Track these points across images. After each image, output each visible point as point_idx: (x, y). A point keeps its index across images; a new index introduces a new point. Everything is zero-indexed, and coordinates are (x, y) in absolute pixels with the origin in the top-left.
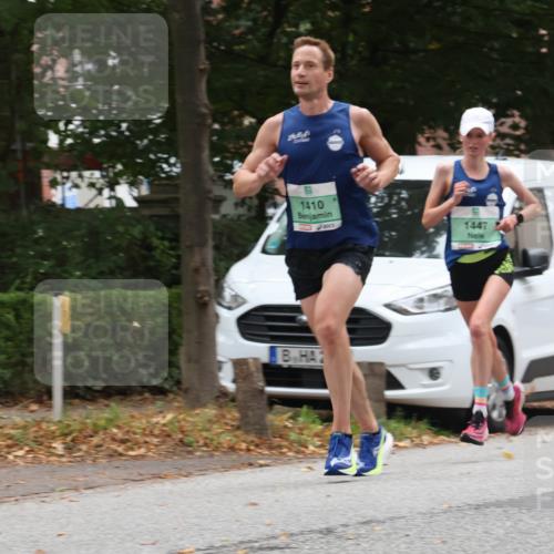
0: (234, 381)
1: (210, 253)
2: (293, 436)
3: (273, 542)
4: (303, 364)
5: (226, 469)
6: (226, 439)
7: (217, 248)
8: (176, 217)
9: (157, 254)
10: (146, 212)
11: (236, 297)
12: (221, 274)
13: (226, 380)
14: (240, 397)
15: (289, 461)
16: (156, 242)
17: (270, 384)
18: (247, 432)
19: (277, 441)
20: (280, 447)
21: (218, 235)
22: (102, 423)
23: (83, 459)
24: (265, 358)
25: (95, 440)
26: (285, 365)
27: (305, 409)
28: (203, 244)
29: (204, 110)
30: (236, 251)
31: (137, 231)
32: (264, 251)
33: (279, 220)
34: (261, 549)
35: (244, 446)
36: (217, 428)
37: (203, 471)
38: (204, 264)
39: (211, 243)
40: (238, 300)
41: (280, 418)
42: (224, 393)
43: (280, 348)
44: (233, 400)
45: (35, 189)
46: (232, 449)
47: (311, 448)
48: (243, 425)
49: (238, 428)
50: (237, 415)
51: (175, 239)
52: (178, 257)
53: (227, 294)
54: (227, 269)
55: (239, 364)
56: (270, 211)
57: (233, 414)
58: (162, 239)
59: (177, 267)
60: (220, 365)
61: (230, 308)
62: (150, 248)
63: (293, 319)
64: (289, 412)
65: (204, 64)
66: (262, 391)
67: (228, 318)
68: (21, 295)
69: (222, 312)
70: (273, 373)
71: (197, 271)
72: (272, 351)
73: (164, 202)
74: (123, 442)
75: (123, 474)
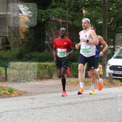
0: (108, 76)
1: (106, 58)
2: (116, 83)
3: (113, 98)
4: (118, 74)
5: (107, 88)
6: (107, 84)
7: (107, 57)
11: (109, 64)
12: (107, 61)
13: (107, 75)
14: (109, 78)
15: (116, 87)
17: (113, 76)
18: (110, 83)
19: (114, 84)
20: (114, 85)
21: (107, 55)
22: (90, 81)
23: (87, 86)
24: (113, 73)
25: (89, 83)
26: (116, 74)
27: (118, 80)
28: (105, 57)
29: (106, 39)
30: (109, 58)
32: (114, 58)
33: (116, 54)
34: (111, 99)
35: (109, 85)
36: (106, 82)
38: (105, 60)
39: (106, 57)
40: (110, 65)
41: (114, 81)
42: (107, 77)
43: (115, 71)
44: (108, 78)
46: (108, 85)
47: (119, 85)
49: (109, 82)
50: (108, 80)
52: (102, 58)
53: (108, 64)
54: (108, 60)
55: (109, 73)
56: (115, 52)
59: (101, 60)
60: (106, 73)
61: (108, 66)
63: (117, 67)
64: (116, 80)
65: (107, 32)
66: (112, 77)
67: (108, 67)
69: (107, 66)
70: (114, 75)
71: (104, 60)
72: (114, 72)
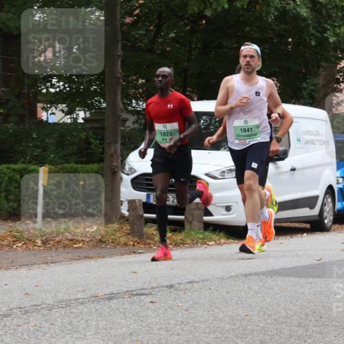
0: (128, 211)
1: (119, 147)
2: (157, 239)
3: (143, 292)
5: (122, 254)
6: (123, 240)
7: (122, 144)
8: (103, 128)
9: (93, 146)
10: (88, 126)
11: (131, 169)
12: (124, 157)
13: (124, 210)
14: (131, 219)
16: (93, 141)
17: (146, 212)
18: (134, 236)
19: (148, 241)
20: (150, 244)
21: (123, 138)
23: (51, 248)
24: (144, 200)
25: (57, 239)
28: (116, 142)
29: (119, 75)
31: (83, 135)
34: (137, 295)
35: (131, 243)
36: (118, 234)
37: (111, 255)
38: (116, 152)
39: (120, 142)
40: (132, 170)
41: (150, 230)
42: (123, 217)
43: (152, 194)
44: (127, 220)
45: (33, 112)
46: (126, 244)
48: (132, 233)
49: (129, 234)
50: (129, 228)
51: (102, 139)
52: (103, 148)
53: (127, 167)
54: (128, 155)
55: (131, 203)
57: (127, 227)
58: (96, 139)
59: (102, 153)
60: (121, 203)
61: (128, 174)
62: (89, 143)
65: (120, 52)
66: (142, 216)
67: (127, 179)
68: (24, 166)
69: (124, 176)
71: (112, 155)
72: (148, 196)
73: (97, 121)
74: (71, 240)
75: (70, 256)
